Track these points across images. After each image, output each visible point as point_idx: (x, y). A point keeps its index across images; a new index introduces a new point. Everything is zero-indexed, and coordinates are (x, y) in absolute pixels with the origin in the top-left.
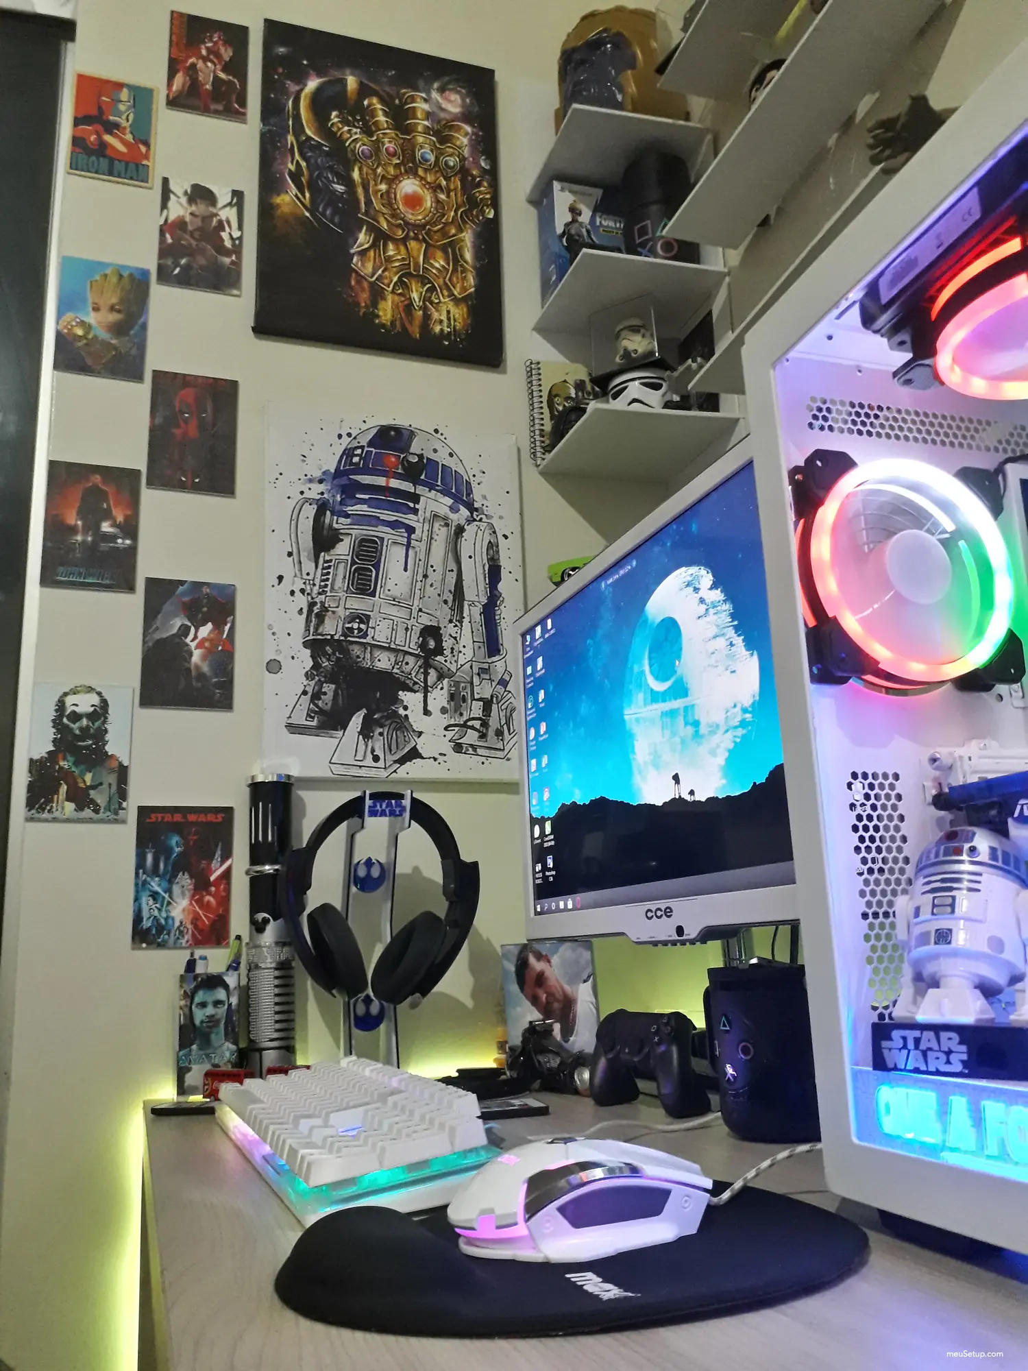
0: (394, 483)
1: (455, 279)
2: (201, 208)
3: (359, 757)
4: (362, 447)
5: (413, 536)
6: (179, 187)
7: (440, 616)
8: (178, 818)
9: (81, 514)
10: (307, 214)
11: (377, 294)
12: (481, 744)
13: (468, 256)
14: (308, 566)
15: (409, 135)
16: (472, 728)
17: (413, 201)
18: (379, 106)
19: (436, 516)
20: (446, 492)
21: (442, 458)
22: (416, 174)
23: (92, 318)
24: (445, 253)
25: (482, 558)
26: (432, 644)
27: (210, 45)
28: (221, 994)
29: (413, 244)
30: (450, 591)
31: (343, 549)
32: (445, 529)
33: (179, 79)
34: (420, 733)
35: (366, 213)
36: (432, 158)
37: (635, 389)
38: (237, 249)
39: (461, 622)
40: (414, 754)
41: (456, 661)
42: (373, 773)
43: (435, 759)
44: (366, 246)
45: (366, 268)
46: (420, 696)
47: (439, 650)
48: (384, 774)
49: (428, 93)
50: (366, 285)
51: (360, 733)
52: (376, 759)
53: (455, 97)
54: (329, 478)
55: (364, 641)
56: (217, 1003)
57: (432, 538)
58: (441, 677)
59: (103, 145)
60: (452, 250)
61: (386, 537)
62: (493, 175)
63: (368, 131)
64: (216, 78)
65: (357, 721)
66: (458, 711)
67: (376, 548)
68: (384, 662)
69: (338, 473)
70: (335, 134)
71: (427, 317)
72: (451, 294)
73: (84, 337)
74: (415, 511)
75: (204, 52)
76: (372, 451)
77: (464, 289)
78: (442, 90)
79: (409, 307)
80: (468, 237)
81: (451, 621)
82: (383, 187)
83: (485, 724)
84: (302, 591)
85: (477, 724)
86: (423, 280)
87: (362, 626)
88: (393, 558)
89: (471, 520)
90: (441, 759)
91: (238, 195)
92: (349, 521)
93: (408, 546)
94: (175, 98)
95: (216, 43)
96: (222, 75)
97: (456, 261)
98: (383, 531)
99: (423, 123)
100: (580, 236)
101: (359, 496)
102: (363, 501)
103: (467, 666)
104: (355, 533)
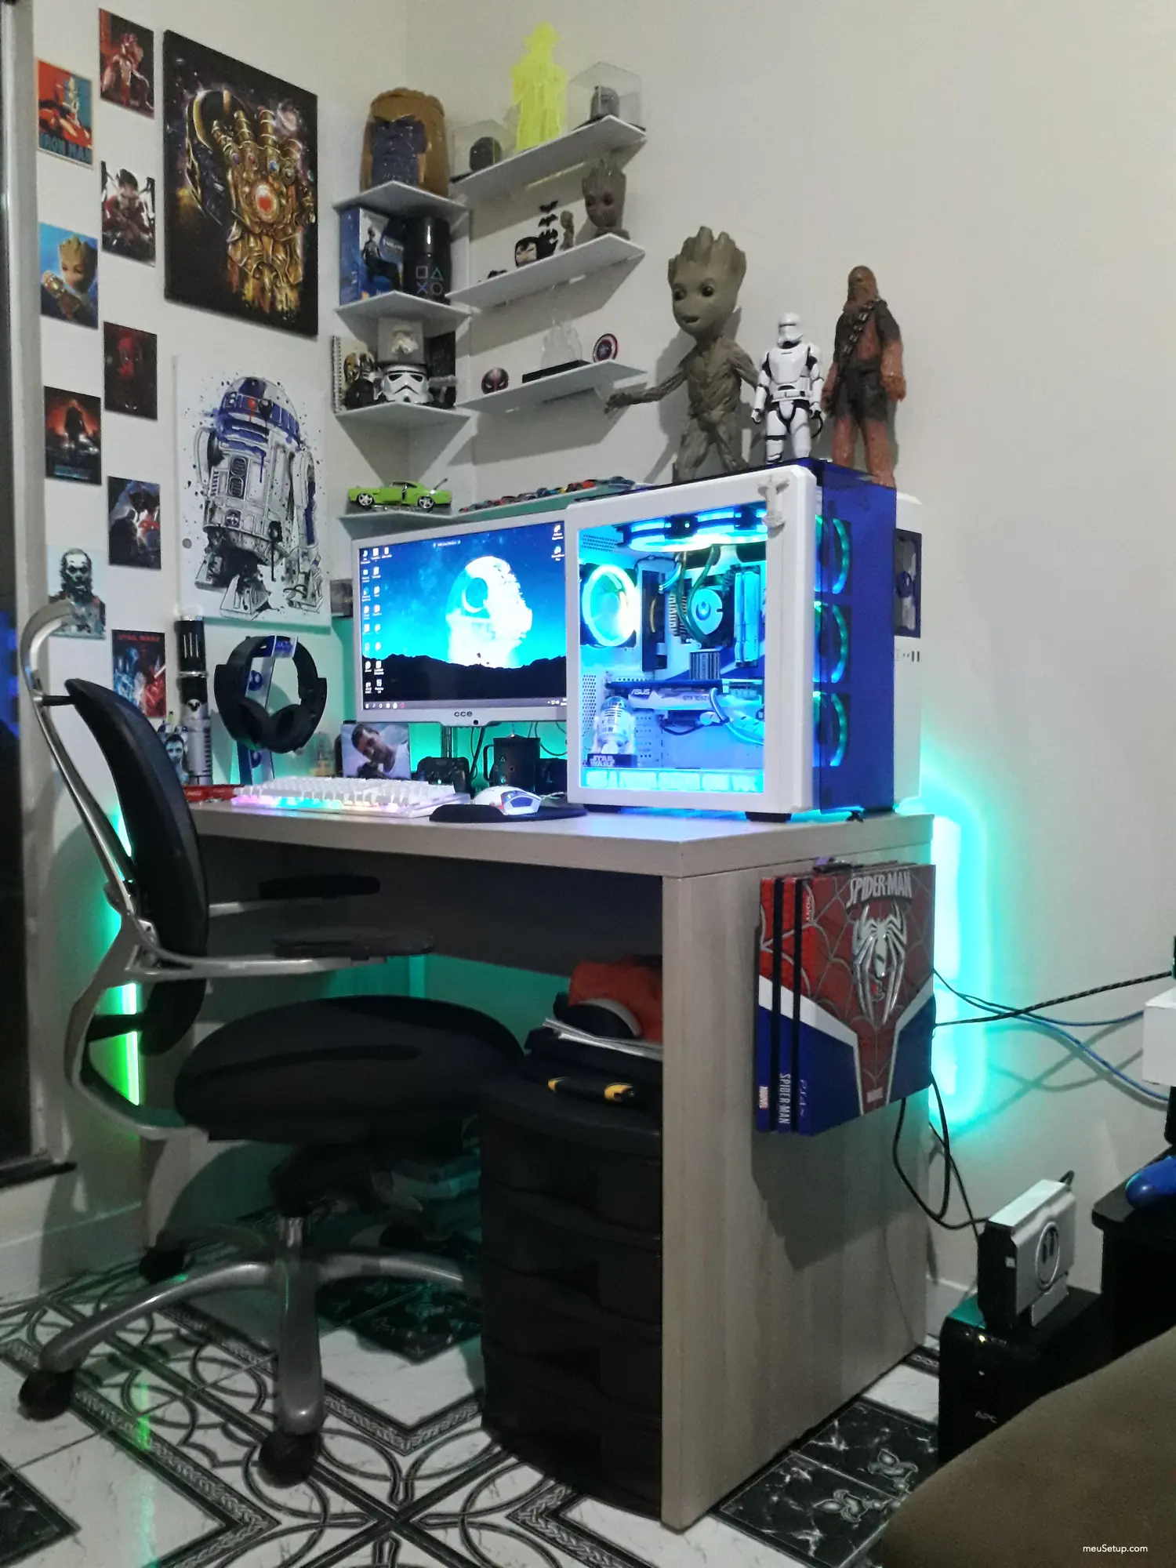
0: (255, 420)
1: (291, 270)
2: (128, 192)
3: (236, 606)
4: (235, 393)
5: (265, 458)
6: (113, 171)
7: (280, 515)
8: (134, 638)
9: (67, 427)
10: (199, 207)
11: (244, 277)
12: (303, 601)
13: (299, 251)
14: (205, 475)
15: (263, 146)
16: (299, 591)
17: (266, 203)
18: (244, 119)
19: (278, 445)
20: (286, 430)
21: (282, 404)
22: (268, 182)
23: (63, 276)
24: (285, 247)
25: (305, 477)
26: (276, 534)
27: (127, 44)
28: (179, 745)
29: (265, 239)
30: (286, 498)
31: (225, 465)
32: (283, 455)
33: (108, 72)
34: (270, 593)
35: (237, 211)
36: (277, 167)
37: (406, 379)
38: (151, 229)
39: (292, 520)
40: (266, 606)
41: (289, 547)
42: (244, 617)
43: (278, 610)
44: (236, 238)
45: (236, 254)
46: (269, 568)
47: (280, 539)
48: (250, 618)
49: (275, 110)
50: (237, 269)
51: (237, 590)
52: (246, 608)
53: (292, 117)
54: (216, 414)
55: (237, 529)
56: (178, 750)
57: (275, 460)
58: (281, 556)
59: (61, 128)
60: (289, 246)
61: (249, 458)
62: (314, 185)
63: (237, 141)
64: (134, 77)
65: (234, 582)
66: (290, 579)
67: (244, 465)
68: (249, 544)
69: (222, 411)
70: (215, 140)
71: (274, 297)
72: (288, 282)
73: (59, 290)
74: (266, 441)
75: (124, 51)
76: (241, 396)
77: (296, 278)
78: (284, 109)
79: (263, 289)
80: (298, 236)
81: (287, 519)
82: (247, 189)
83: (306, 589)
84: (202, 493)
85: (301, 589)
86: (272, 268)
87: (236, 519)
88: (253, 472)
89: (298, 449)
90: (281, 610)
91: (151, 181)
92: (227, 445)
93: (262, 465)
94: (107, 91)
95: (131, 43)
96: (137, 75)
97: (291, 257)
98: (247, 453)
99: (272, 138)
100: (373, 252)
101: (234, 428)
102: (235, 431)
103: (296, 550)
104: (231, 454)
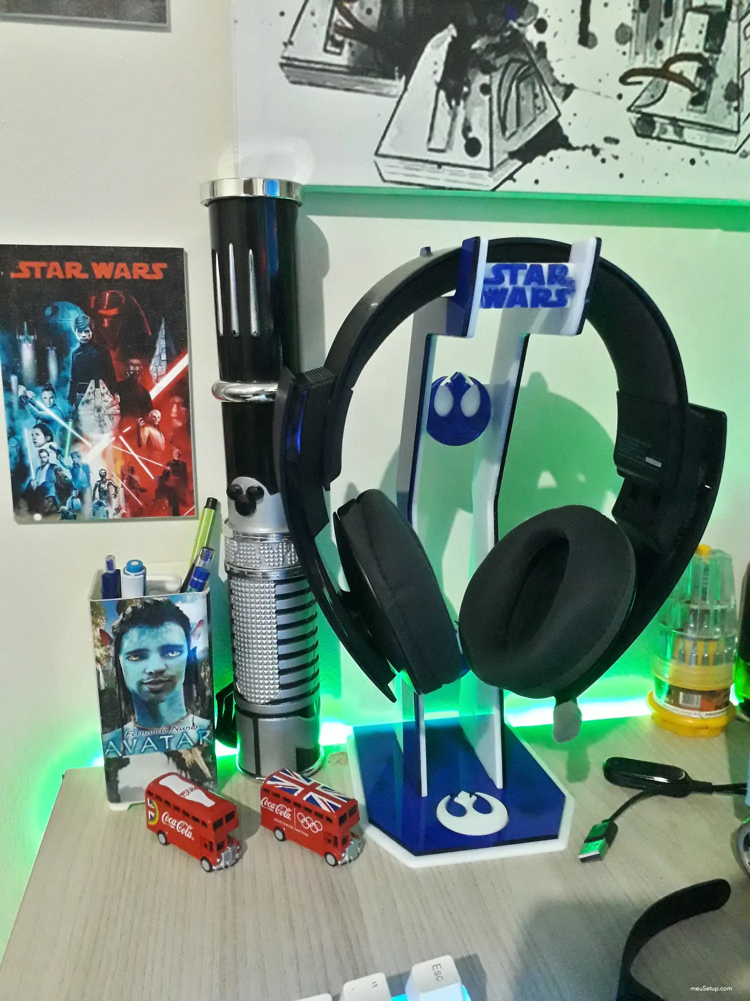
3: (439, 142)
8: (75, 270)
12: (692, 117)
16: (680, 79)
28: (173, 633)
34: (569, 89)
40: (552, 138)
42: (464, 180)
43: (596, 151)
48: (487, 182)
51: (440, 86)
52: (473, 147)
56: (166, 650)
65: (434, 56)
66: (653, 36)
83: (707, 71)
85: (689, 69)
90: (607, 150)
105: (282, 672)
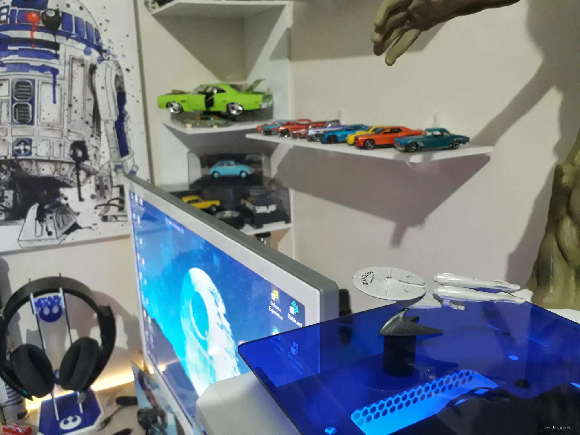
0: (38, 35)
3: (38, 234)
4: (7, 7)
5: (58, 76)
7: (84, 133)
12: (120, 214)
16: (114, 205)
19: (73, 59)
20: (80, 39)
21: (74, 11)
25: (112, 88)
26: (80, 153)
30: (90, 115)
31: (3, 92)
32: (81, 69)
34: (78, 214)
39: (99, 135)
40: (75, 227)
41: (99, 163)
42: (49, 243)
43: (90, 228)
46: (75, 190)
47: (86, 157)
48: (56, 242)
51: (37, 219)
52: (50, 234)
55: (28, 157)
57: (72, 77)
58: (89, 174)
61: (36, 79)
65: (32, 212)
66: (102, 195)
67: (30, 88)
68: (46, 170)
74: (57, 57)
76: (16, 10)
81: (92, 136)
83: (122, 201)
85: (117, 202)
87: (27, 147)
88: (44, 93)
89: (101, 60)
90: (94, 227)
92: (5, 69)
93: (54, 84)
98: (33, 75)
101: (10, 48)
102: (14, 52)
103: (107, 166)
104: (11, 78)
105: (8, 393)
